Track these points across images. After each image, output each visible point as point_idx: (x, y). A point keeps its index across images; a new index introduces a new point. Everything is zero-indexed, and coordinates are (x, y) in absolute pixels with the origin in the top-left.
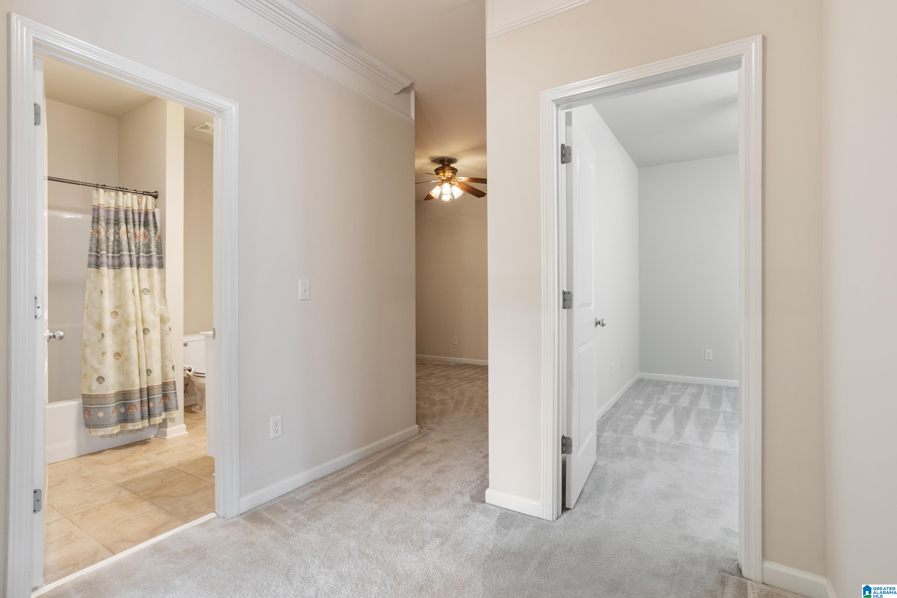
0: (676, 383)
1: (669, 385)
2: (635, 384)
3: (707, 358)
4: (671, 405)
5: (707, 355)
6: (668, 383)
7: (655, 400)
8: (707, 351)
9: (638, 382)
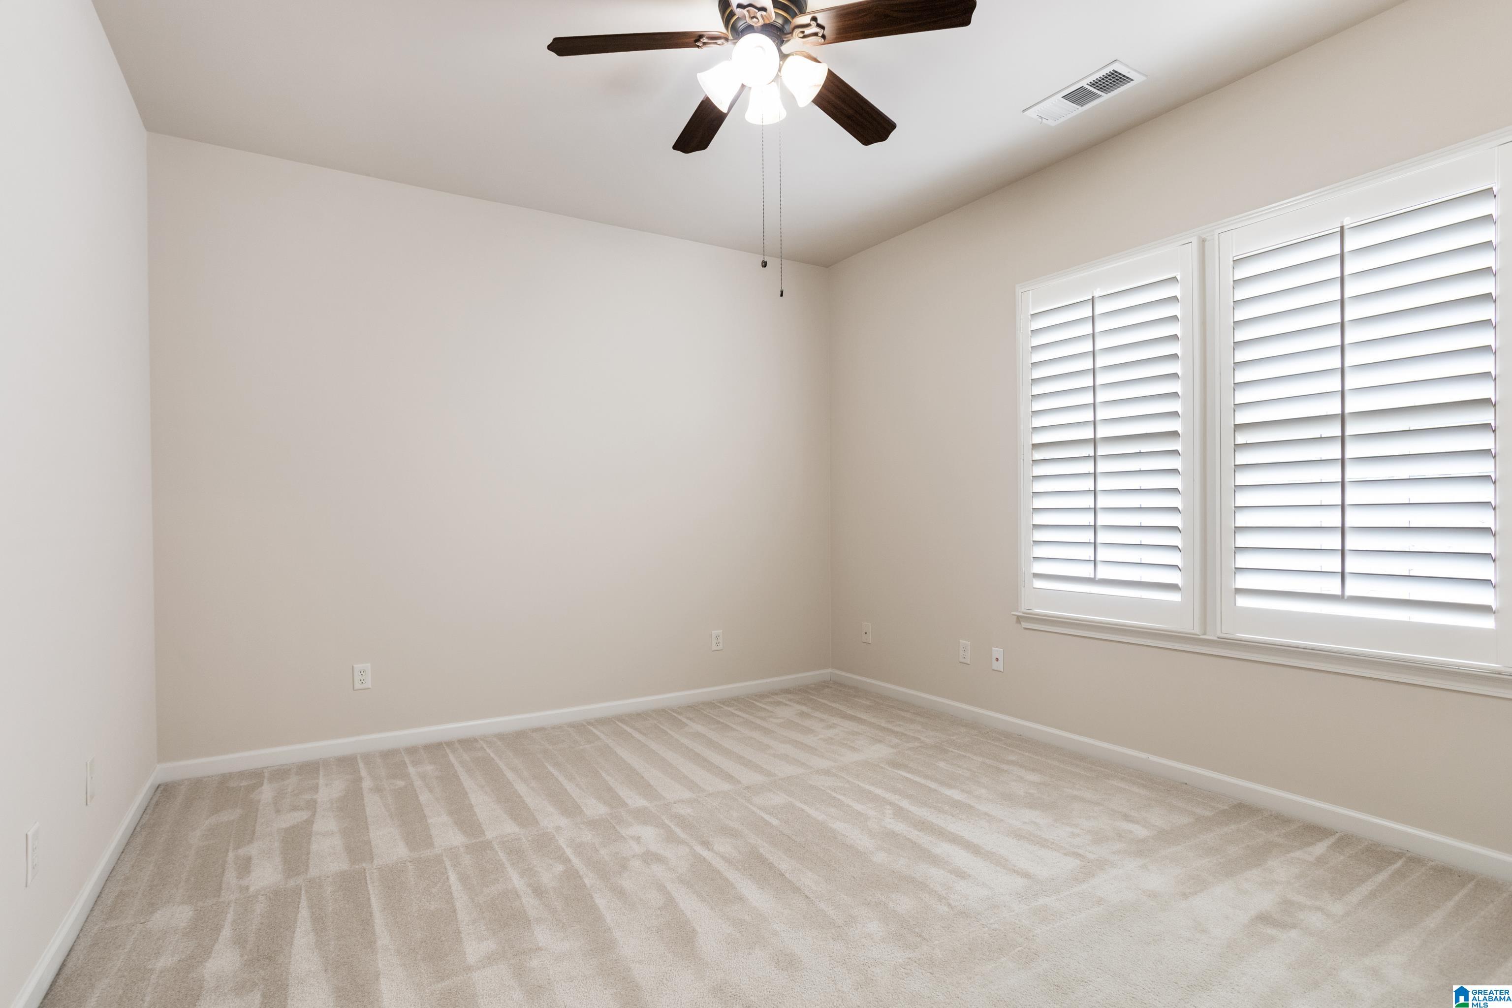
0: (280, 773)
1: (262, 785)
2: (146, 817)
3: (358, 685)
4: (292, 883)
5: (357, 677)
6: (256, 776)
7: (231, 876)
8: (358, 667)
9: (157, 804)
